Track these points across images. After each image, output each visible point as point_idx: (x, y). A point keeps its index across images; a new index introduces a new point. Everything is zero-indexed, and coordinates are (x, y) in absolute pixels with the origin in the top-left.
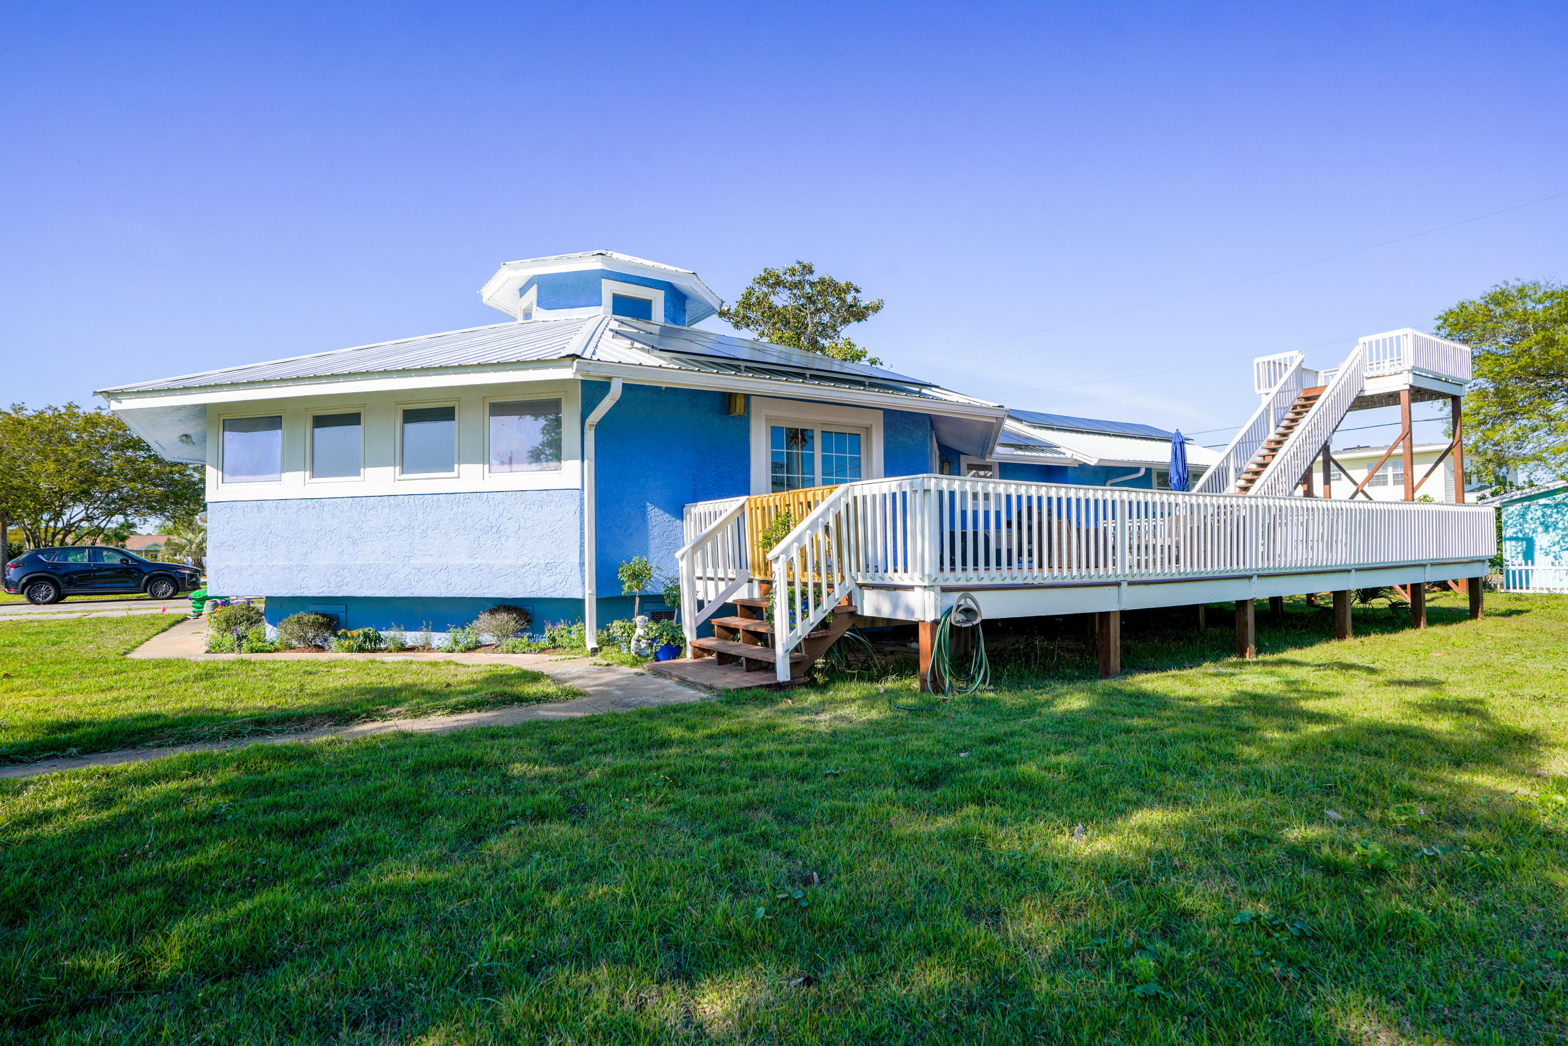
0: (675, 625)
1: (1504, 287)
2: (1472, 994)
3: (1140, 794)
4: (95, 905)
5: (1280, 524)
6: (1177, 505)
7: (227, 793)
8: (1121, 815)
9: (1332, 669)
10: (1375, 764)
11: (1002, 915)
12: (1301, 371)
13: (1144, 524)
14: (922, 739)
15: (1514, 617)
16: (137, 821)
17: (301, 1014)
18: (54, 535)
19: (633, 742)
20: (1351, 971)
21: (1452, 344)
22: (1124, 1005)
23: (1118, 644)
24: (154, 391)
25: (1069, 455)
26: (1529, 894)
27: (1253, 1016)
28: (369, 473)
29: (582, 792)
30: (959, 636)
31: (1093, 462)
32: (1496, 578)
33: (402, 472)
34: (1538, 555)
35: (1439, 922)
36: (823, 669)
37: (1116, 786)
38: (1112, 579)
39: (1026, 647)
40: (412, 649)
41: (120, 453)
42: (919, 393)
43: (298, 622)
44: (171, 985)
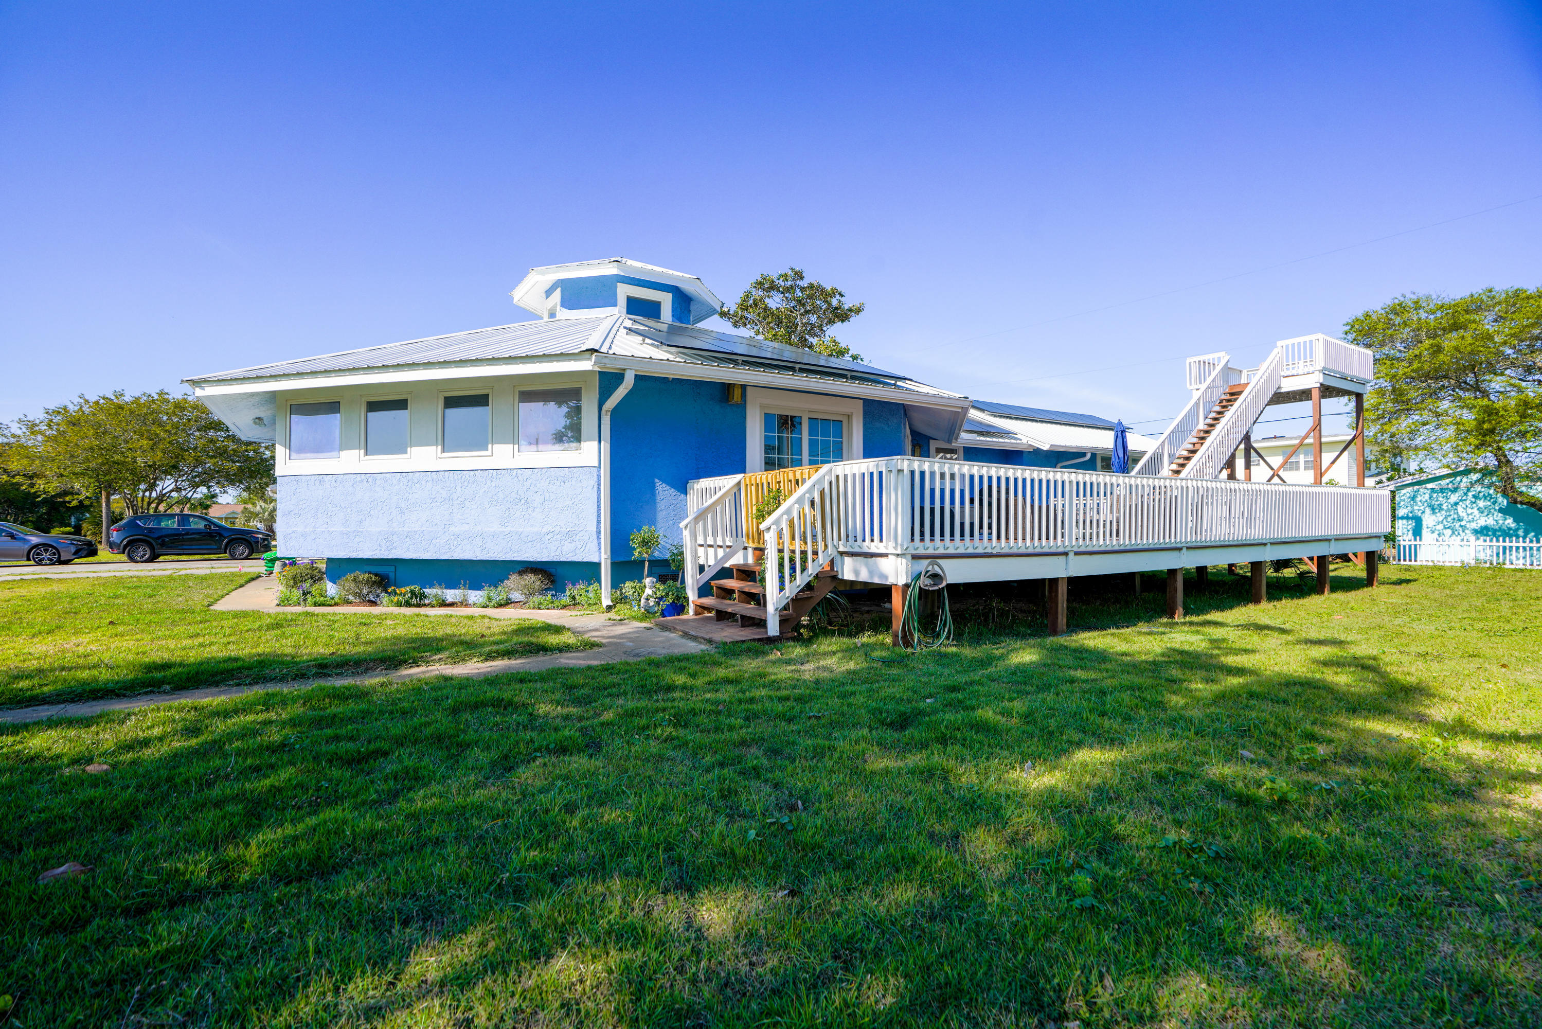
0: (679, 586)
1: (1402, 299)
2: (1358, 905)
3: (1081, 735)
4: (187, 818)
5: (1207, 503)
6: (1118, 485)
7: (295, 725)
8: (1065, 754)
9: (1249, 629)
10: (1283, 711)
11: (961, 838)
12: (1227, 369)
13: (1089, 501)
14: (894, 687)
15: (1404, 585)
16: (220, 748)
17: (360, 914)
18: (149, 504)
19: (642, 687)
20: (1258, 886)
21: (1357, 348)
22: (1064, 915)
23: (1065, 606)
24: (231, 379)
25: (1024, 441)
26: (1408, 821)
27: (1174, 924)
28: (415, 451)
29: (598, 729)
30: (926, 598)
31: (1046, 447)
32: (1389, 552)
33: (443, 451)
34: (1425, 532)
35: (1333, 844)
36: (808, 625)
37: (1061, 729)
38: (1061, 550)
39: (984, 608)
40: (452, 605)
41: (203, 433)
42: (895, 385)
43: (354, 580)
44: (250, 886)
